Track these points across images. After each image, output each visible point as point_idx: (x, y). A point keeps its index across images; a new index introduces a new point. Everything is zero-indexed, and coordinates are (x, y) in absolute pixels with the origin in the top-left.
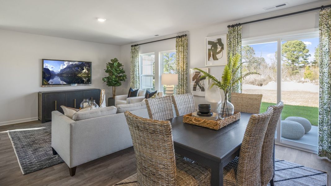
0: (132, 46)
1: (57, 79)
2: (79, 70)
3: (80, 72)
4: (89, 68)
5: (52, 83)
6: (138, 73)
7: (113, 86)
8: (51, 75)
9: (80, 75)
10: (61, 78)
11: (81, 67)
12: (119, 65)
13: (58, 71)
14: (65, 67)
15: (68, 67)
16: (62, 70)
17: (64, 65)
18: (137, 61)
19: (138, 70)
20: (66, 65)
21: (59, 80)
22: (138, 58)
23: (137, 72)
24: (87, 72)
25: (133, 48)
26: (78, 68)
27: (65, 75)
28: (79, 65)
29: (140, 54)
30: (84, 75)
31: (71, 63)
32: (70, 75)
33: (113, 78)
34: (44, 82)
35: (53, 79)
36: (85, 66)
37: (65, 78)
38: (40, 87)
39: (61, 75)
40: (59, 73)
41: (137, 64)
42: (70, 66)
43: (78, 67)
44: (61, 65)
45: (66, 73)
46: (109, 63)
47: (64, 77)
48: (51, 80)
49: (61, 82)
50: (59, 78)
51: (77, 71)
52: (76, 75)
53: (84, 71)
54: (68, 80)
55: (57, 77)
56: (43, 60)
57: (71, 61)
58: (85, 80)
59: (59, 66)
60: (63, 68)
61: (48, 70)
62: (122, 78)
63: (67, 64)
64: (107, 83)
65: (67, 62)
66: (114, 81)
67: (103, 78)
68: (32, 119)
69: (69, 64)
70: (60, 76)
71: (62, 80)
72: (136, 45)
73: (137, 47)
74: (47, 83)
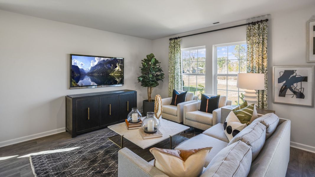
0: (171, 39)
1: (87, 80)
2: (112, 67)
3: (113, 71)
4: (122, 65)
5: (82, 84)
6: (179, 72)
7: (148, 86)
8: (80, 74)
9: (112, 74)
10: (92, 78)
11: (113, 64)
12: (156, 62)
13: (89, 69)
14: (96, 63)
15: (100, 64)
16: (93, 68)
17: (95, 61)
18: (179, 56)
19: (179, 68)
20: (97, 61)
21: (90, 80)
22: (179, 54)
23: (179, 69)
24: (120, 70)
25: (173, 41)
26: (111, 65)
27: (96, 74)
28: (112, 61)
29: (182, 49)
30: (117, 75)
31: (102, 59)
32: (101, 74)
33: (150, 78)
34: (73, 83)
35: (83, 80)
36: (118, 62)
37: (96, 79)
38: (68, 89)
39: (91, 74)
40: (89, 71)
41: (179, 60)
42: (102, 63)
43: (110, 63)
44: (92, 61)
45: (98, 72)
46: (144, 59)
47: (95, 76)
48: (80, 81)
49: (92, 83)
50: (89, 78)
51: (109, 68)
52: (108, 74)
53: (117, 68)
54: (100, 81)
55: (87, 76)
56: (71, 55)
57: (102, 57)
58: (118, 80)
59: (89, 63)
60: (94, 66)
61: (77, 67)
62: (160, 77)
63: (99, 60)
64: (141, 83)
65: (97, 58)
66: (151, 81)
67: (139, 78)
68: (58, 131)
69: (100, 60)
70: (91, 76)
71: (92, 81)
72: (176, 38)
73: (178, 40)
74: (76, 84)
